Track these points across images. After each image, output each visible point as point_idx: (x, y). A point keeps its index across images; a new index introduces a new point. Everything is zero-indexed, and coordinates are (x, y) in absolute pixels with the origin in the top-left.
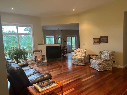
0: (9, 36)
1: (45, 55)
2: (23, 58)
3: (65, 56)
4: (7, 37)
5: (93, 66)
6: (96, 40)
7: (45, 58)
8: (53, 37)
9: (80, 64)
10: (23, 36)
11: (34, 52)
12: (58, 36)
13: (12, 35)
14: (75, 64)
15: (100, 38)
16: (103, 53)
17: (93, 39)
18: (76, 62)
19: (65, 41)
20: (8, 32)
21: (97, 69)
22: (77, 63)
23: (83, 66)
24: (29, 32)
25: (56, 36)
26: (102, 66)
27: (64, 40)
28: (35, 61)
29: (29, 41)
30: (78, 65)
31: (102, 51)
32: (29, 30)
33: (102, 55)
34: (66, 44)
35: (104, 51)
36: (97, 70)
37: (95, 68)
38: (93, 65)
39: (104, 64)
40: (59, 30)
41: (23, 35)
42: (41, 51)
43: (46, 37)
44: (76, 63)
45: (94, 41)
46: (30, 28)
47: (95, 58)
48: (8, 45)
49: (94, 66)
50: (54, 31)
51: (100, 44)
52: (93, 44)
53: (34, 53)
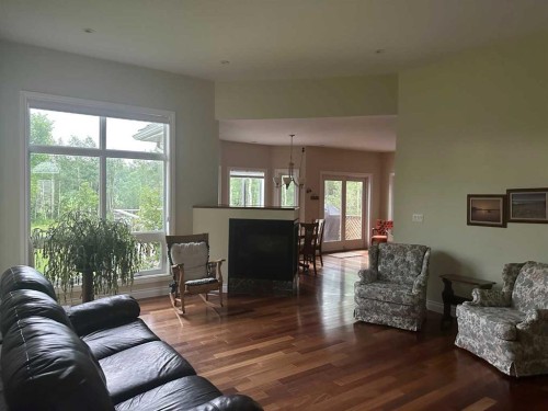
0: (73, 158)
1: (220, 263)
2: (119, 271)
3: (311, 266)
4: (64, 165)
5: (470, 340)
6: (483, 208)
7: (221, 278)
8: (263, 175)
9: (397, 322)
10: (128, 162)
11: (171, 241)
12: (287, 171)
13: (83, 158)
14: (373, 318)
15: (506, 198)
16: (525, 274)
17: (469, 196)
18: (377, 310)
19: (317, 198)
20: (66, 144)
21: (497, 364)
22: (382, 318)
23: (412, 332)
24: (158, 146)
25: (277, 172)
26: (529, 350)
27: (310, 194)
28: (174, 287)
29: (152, 187)
30: (385, 327)
31: (521, 265)
32: (160, 137)
33: (518, 285)
34: (320, 212)
35: (532, 264)
36: (495, 370)
37: (487, 355)
38: (474, 336)
39: (536, 337)
40: (291, 147)
41: (131, 161)
42: (204, 238)
43: (232, 173)
44: (376, 316)
45: (474, 209)
46: (163, 129)
47: (483, 296)
48: (61, 198)
49: (476, 345)
50: (269, 149)
51: (504, 226)
52: (469, 224)
53: (169, 248)
